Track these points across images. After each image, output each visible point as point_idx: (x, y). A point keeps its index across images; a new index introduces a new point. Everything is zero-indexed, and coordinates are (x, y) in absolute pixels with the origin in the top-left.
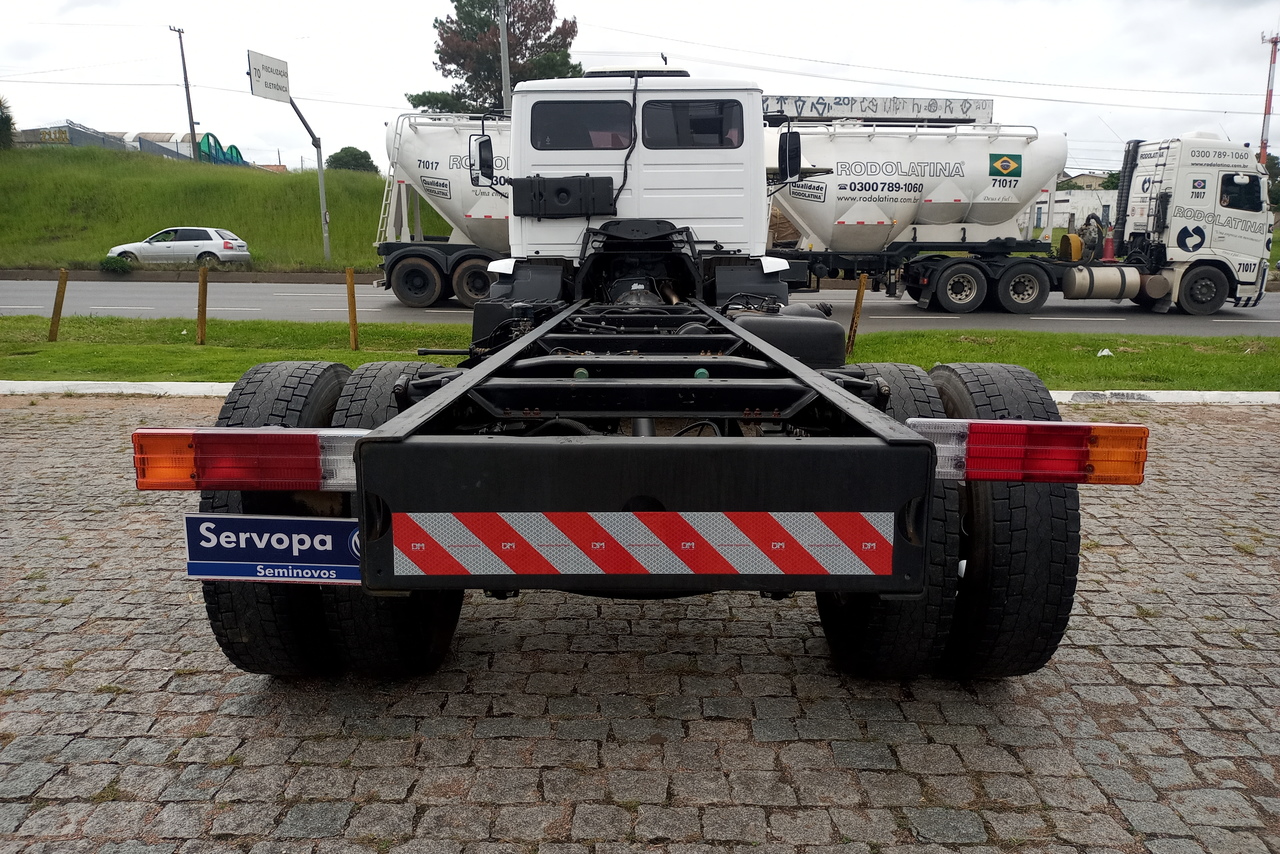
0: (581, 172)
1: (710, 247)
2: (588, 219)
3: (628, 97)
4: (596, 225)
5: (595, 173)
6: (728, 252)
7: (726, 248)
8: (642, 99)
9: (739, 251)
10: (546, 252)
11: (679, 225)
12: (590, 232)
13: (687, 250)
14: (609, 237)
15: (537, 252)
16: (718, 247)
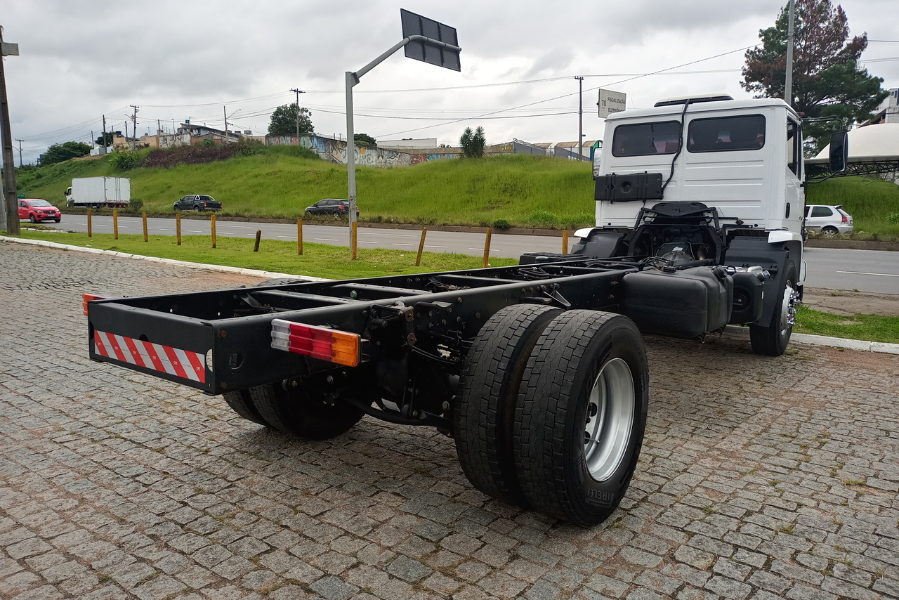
0: (642, 170)
1: (733, 222)
2: (644, 202)
3: (679, 118)
4: (650, 206)
5: (651, 170)
6: (747, 226)
7: (746, 223)
8: (688, 119)
9: (756, 225)
10: (615, 224)
11: (709, 206)
12: (643, 211)
13: (712, 224)
14: (659, 214)
15: (610, 224)
16: (739, 222)
